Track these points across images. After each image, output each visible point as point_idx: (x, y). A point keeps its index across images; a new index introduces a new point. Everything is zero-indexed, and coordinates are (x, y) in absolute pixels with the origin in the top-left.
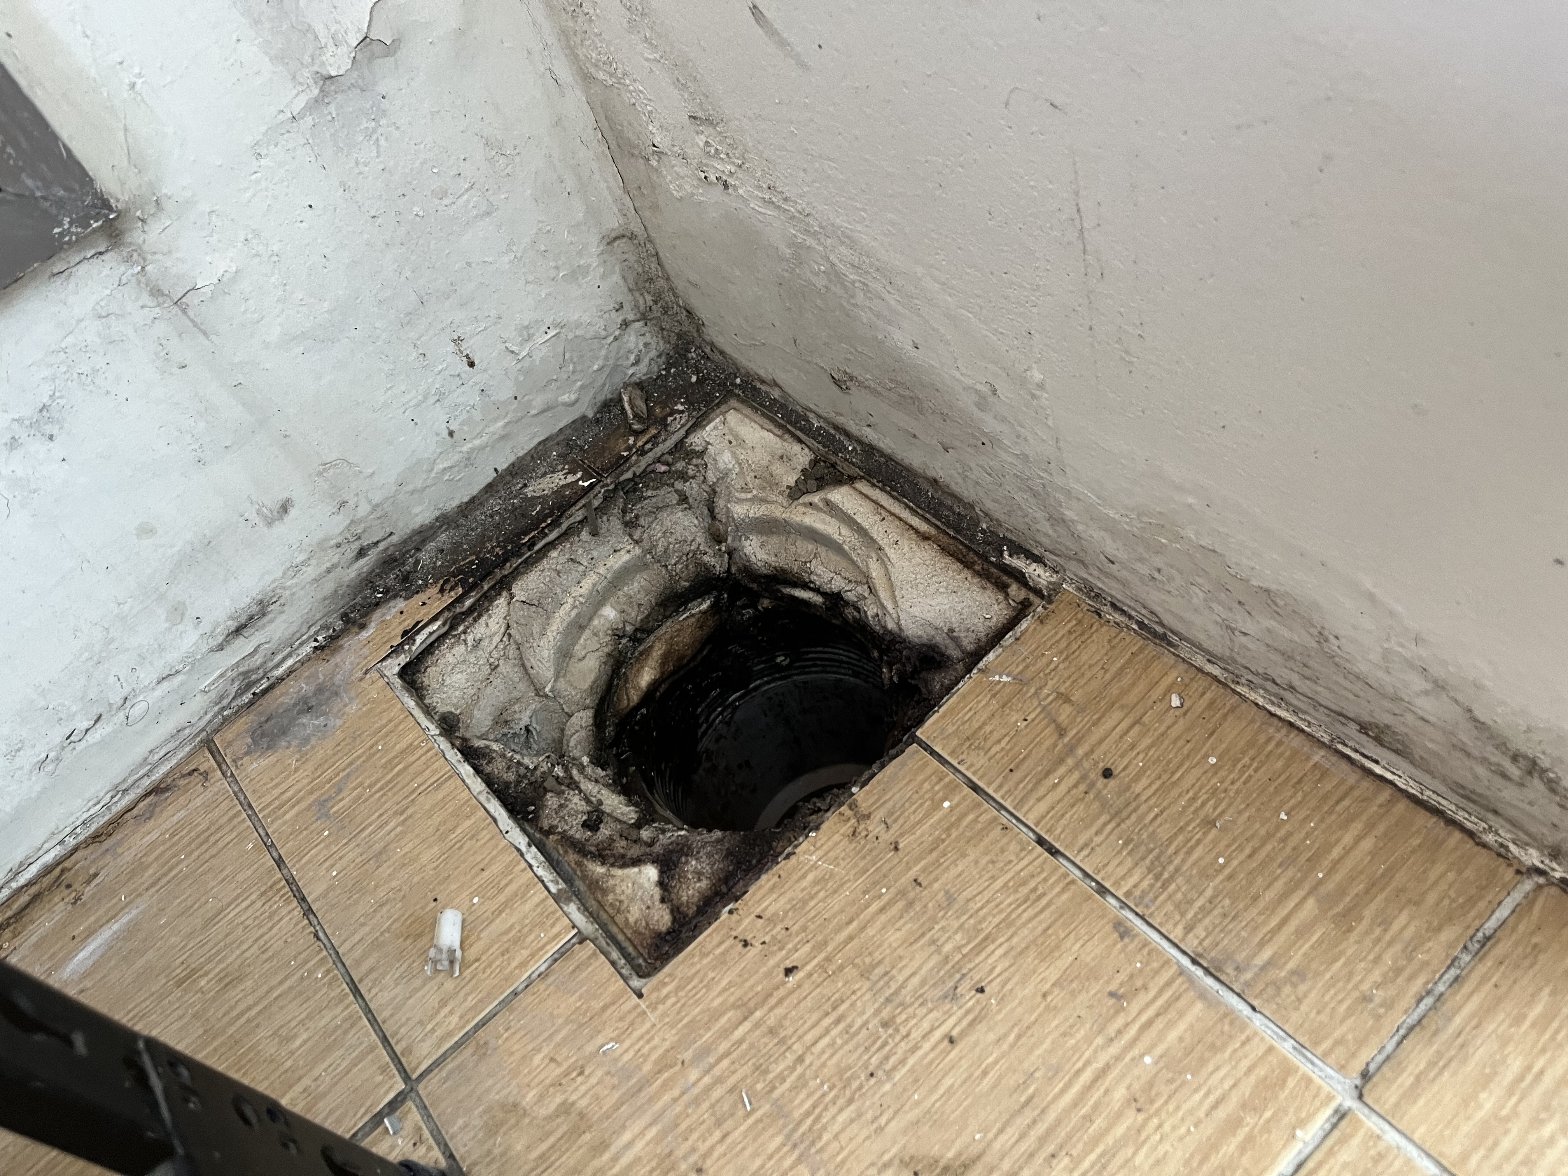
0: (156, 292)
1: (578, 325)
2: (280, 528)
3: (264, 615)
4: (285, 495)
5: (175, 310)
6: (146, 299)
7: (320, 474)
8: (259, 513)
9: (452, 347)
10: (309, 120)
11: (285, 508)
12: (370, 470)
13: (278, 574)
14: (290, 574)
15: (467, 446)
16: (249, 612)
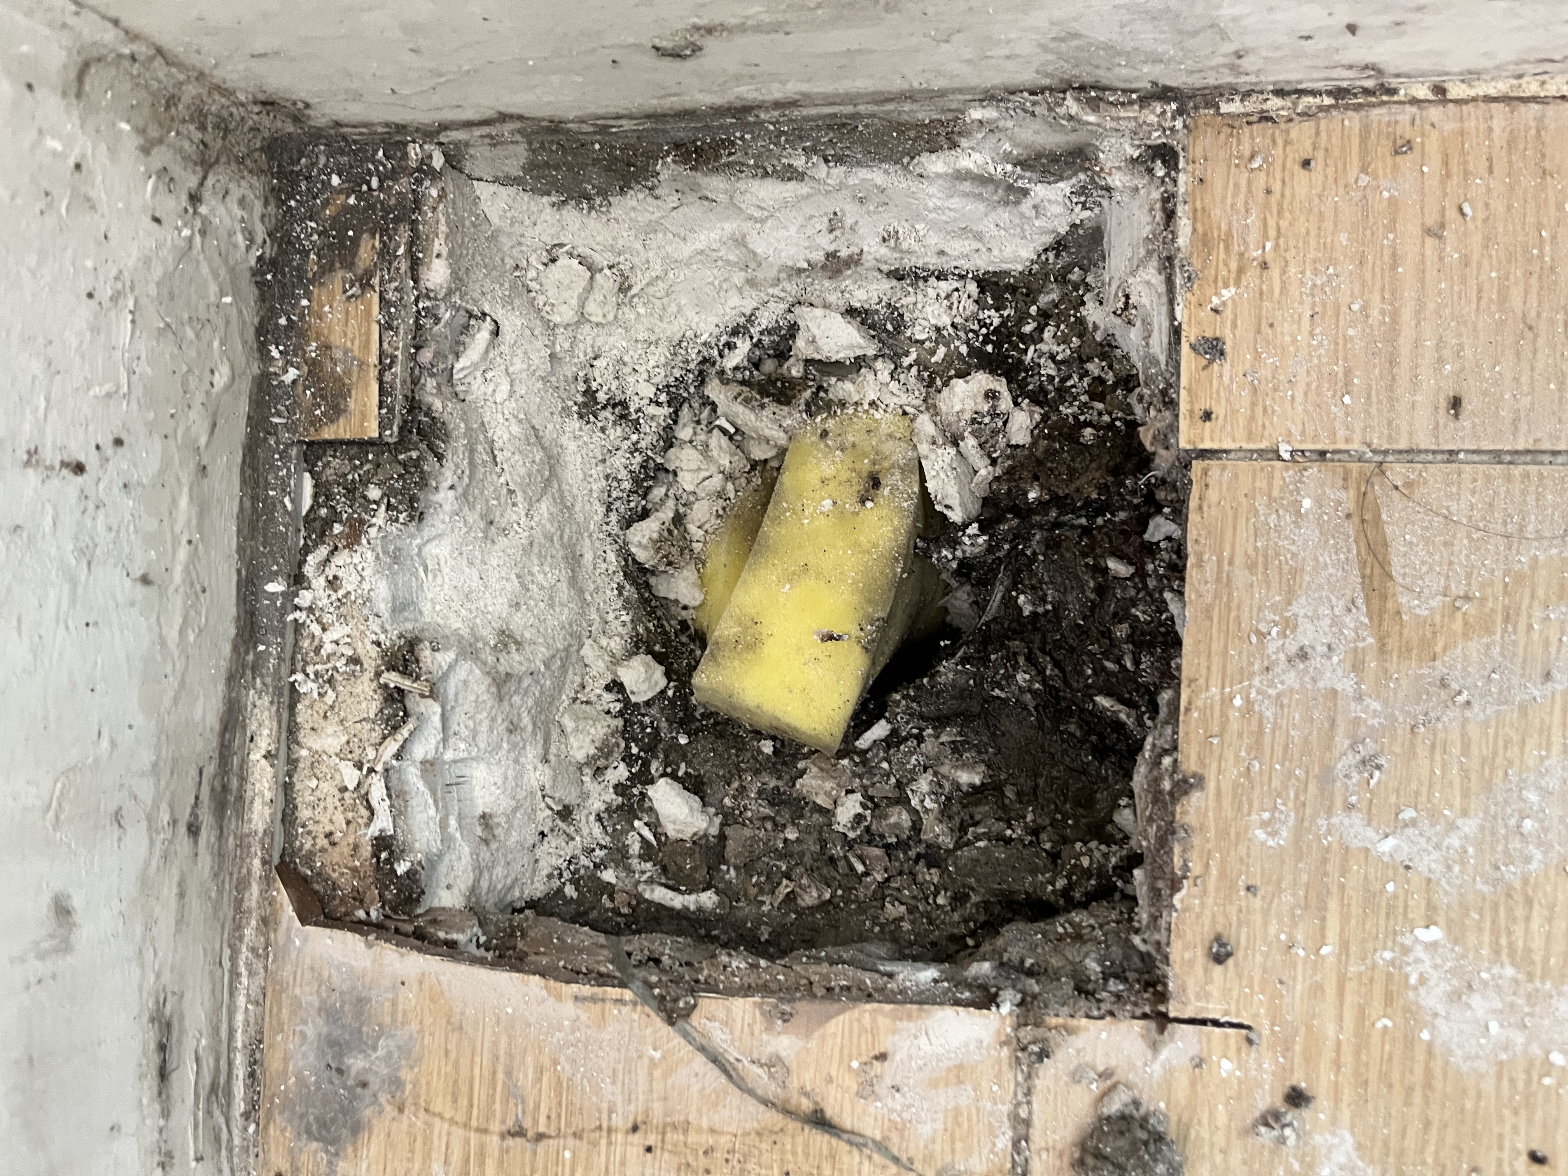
2: (83, 935)
3: (169, 1025)
4: (45, 900)
7: (55, 826)
8: (42, 956)
9: (34, 476)
11: (62, 911)
12: (105, 743)
13: (136, 972)
14: (149, 954)
15: (178, 571)
16: (153, 1046)
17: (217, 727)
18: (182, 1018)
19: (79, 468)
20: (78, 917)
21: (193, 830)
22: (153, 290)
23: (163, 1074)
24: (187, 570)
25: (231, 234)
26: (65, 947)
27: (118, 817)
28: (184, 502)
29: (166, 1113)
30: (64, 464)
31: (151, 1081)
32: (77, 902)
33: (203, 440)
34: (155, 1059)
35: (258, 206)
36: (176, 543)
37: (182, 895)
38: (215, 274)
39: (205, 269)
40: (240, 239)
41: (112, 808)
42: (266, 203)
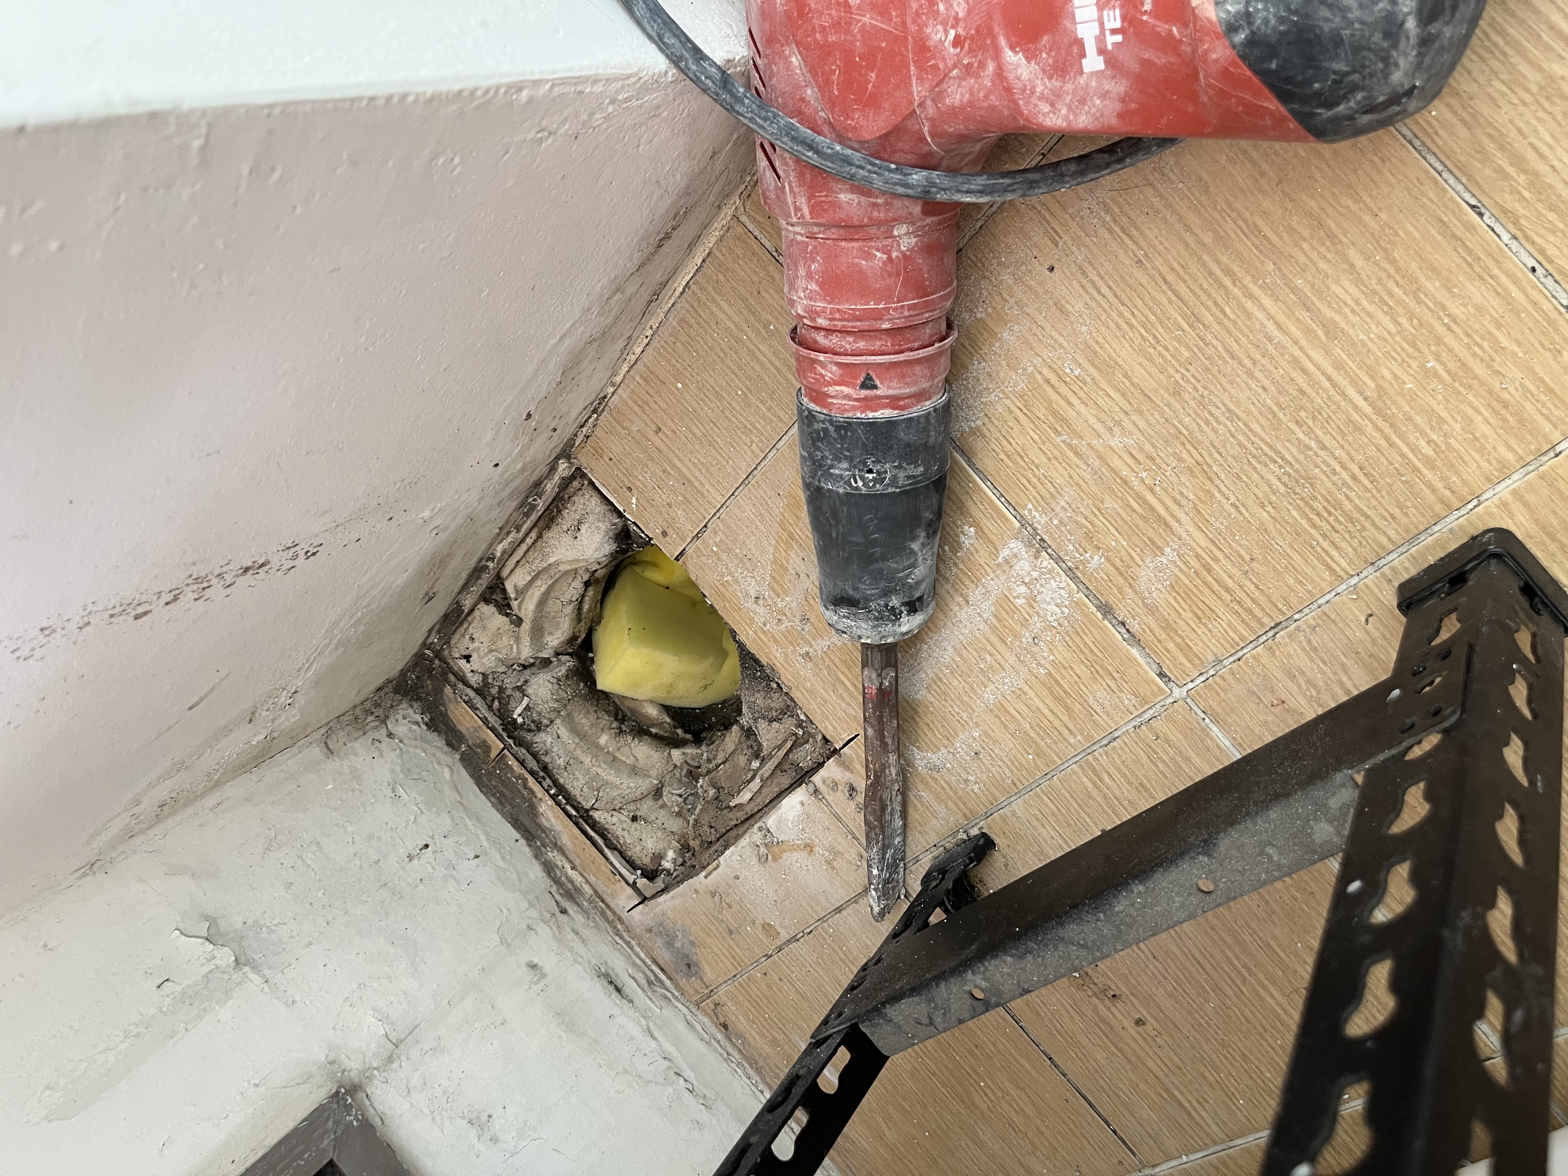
0: (390, 1059)
1: (393, 771)
2: (547, 969)
3: (608, 974)
4: (524, 967)
5: (402, 1046)
6: (395, 1065)
7: (509, 946)
8: (537, 983)
9: (415, 862)
10: (266, 971)
11: (533, 966)
12: (505, 911)
13: (579, 968)
14: (580, 959)
15: (485, 844)
16: (606, 984)
17: (544, 875)
18: (613, 969)
19: (427, 846)
20: (541, 964)
21: (564, 911)
22: (402, 776)
23: (618, 990)
24: (488, 840)
25: (410, 729)
26: (544, 976)
27: (529, 928)
28: (468, 822)
29: (631, 1001)
30: (421, 850)
31: (615, 994)
32: (536, 960)
33: (458, 798)
34: (612, 988)
35: (410, 711)
36: (477, 835)
37: (577, 933)
38: (416, 747)
39: (411, 750)
40: (415, 727)
41: (525, 927)
42: (412, 706)
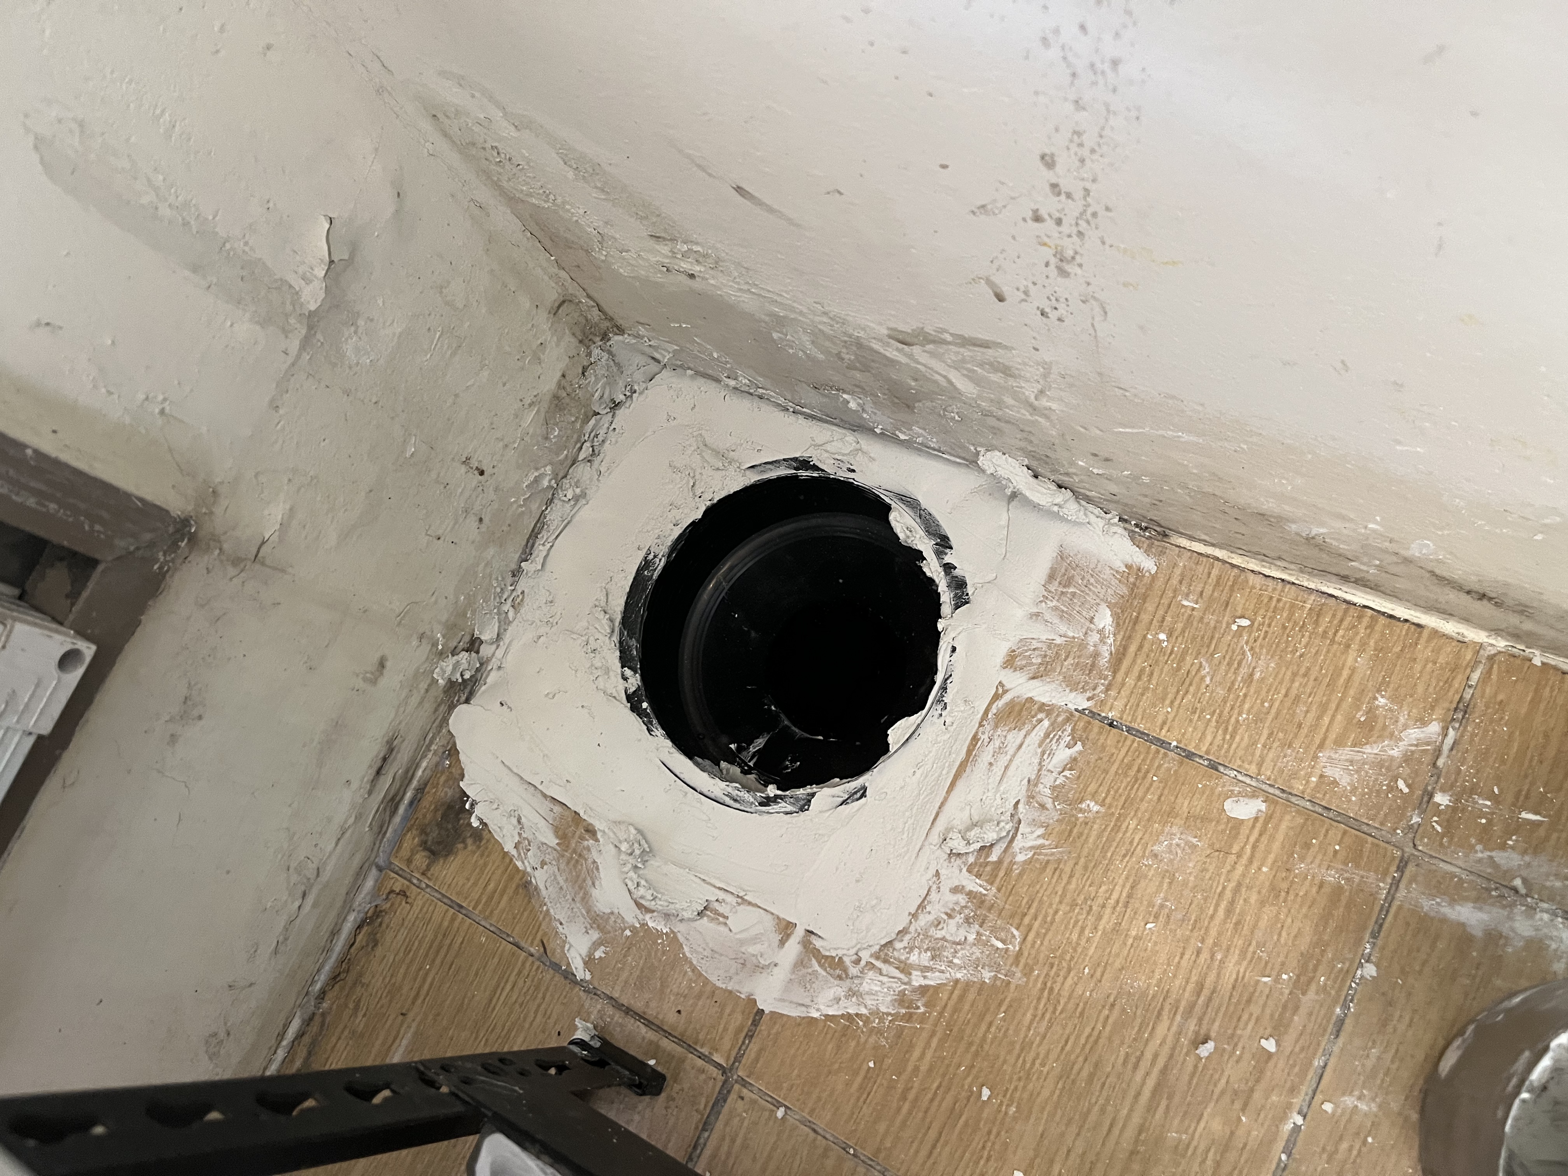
2: (383, 682)
3: (392, 750)
4: (378, 656)
5: (257, 566)
6: (232, 571)
8: (365, 680)
9: (463, 469)
11: (382, 664)
12: (433, 599)
14: (402, 709)
15: (497, 537)
16: (382, 755)
18: (398, 752)
19: (482, 473)
20: (385, 671)
23: (378, 772)
24: (501, 538)
26: (374, 682)
27: (421, 636)
29: (370, 793)
30: (477, 468)
31: (373, 772)
32: (388, 664)
34: (379, 764)
36: (503, 522)
37: (427, 691)
41: (422, 631)
